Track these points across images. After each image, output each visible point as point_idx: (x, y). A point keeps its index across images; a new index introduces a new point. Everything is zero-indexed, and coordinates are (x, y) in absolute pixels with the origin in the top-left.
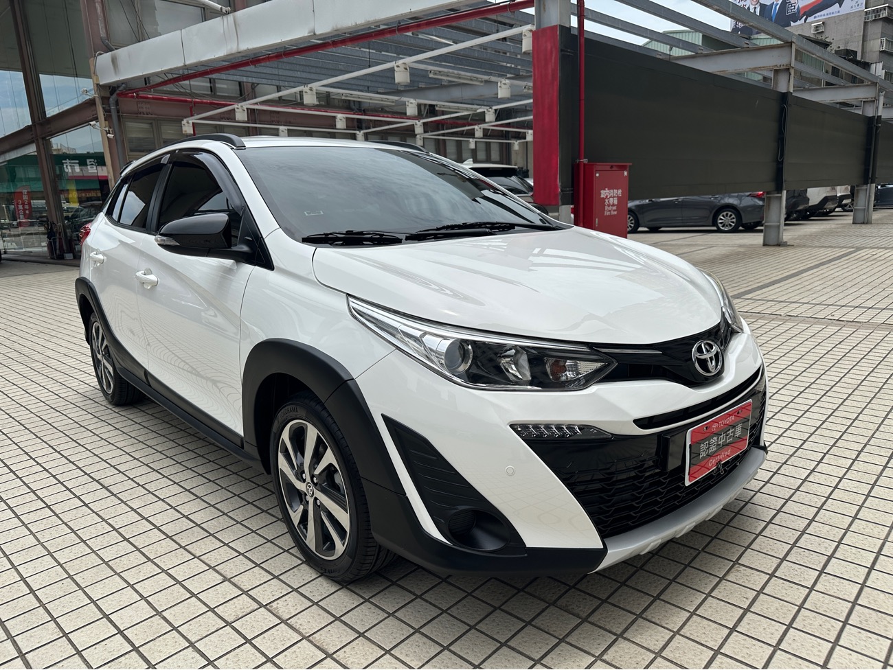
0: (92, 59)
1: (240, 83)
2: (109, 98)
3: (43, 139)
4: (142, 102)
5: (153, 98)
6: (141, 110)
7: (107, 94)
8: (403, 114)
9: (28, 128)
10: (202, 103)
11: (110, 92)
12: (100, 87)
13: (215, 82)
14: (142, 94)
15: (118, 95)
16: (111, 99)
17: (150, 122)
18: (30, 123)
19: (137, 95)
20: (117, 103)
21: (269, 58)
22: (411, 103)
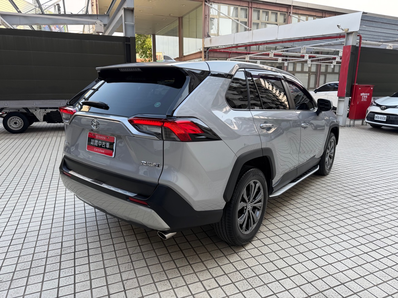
10: (233, 52)
11: (207, 50)
12: (204, 48)
14: (215, 50)
18: (178, 57)
21: (261, 44)
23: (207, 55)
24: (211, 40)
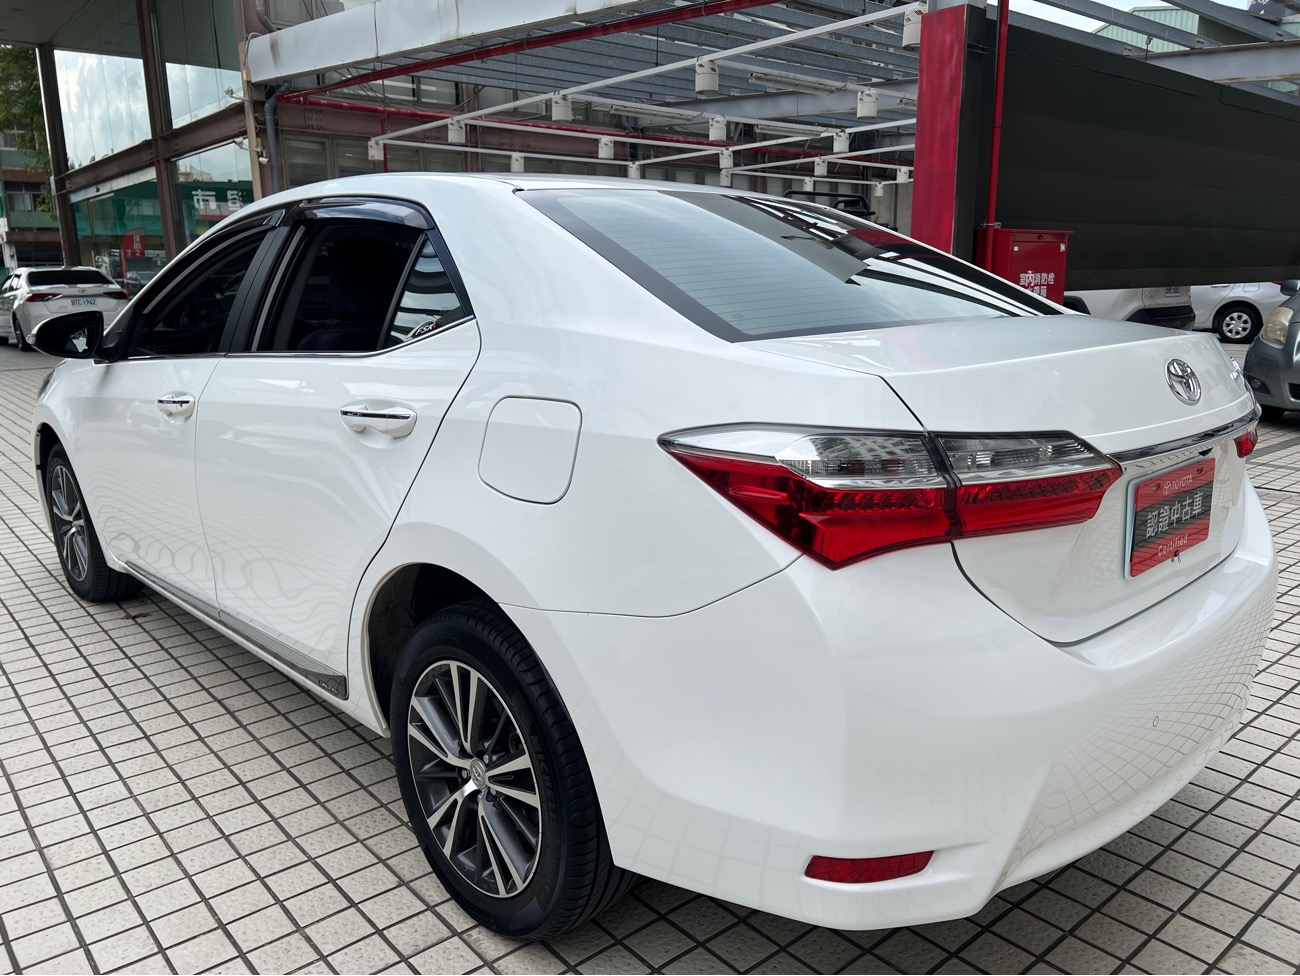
0: (243, 43)
1: (457, 84)
2: (263, 103)
3: (167, 160)
4: (311, 111)
5: (329, 105)
6: (309, 123)
7: (262, 97)
8: (702, 138)
9: (146, 145)
10: (399, 114)
11: (266, 94)
12: (252, 86)
13: (419, 82)
14: (312, 98)
15: (277, 97)
16: (267, 105)
17: (323, 140)
18: (150, 137)
19: (305, 99)
20: (275, 111)
21: (504, 49)
22: (717, 122)
23: (269, 118)
24: (274, 46)
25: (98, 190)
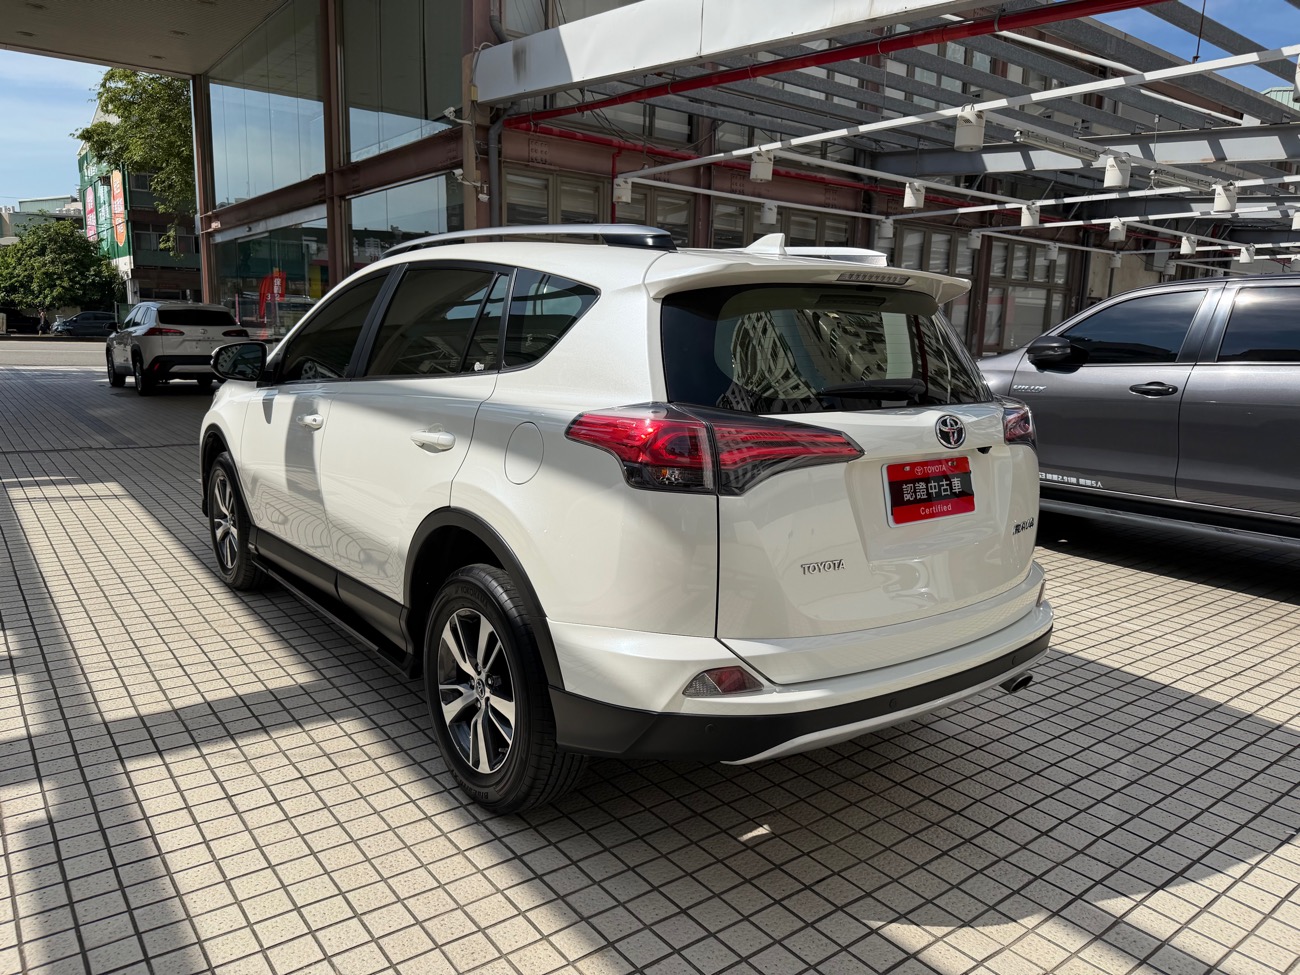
0: (469, 55)
1: (692, 118)
2: (486, 129)
3: (342, 197)
4: (538, 140)
6: (534, 155)
7: (485, 121)
9: (317, 180)
10: (635, 150)
11: (493, 117)
12: (477, 107)
15: (505, 123)
16: (492, 132)
17: (544, 176)
18: (322, 170)
20: (501, 138)
23: (493, 146)
24: (519, 58)
25: (250, 229)
